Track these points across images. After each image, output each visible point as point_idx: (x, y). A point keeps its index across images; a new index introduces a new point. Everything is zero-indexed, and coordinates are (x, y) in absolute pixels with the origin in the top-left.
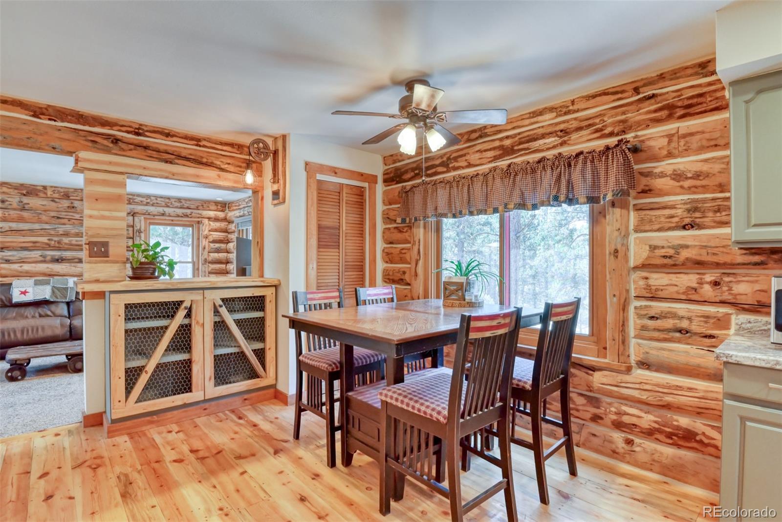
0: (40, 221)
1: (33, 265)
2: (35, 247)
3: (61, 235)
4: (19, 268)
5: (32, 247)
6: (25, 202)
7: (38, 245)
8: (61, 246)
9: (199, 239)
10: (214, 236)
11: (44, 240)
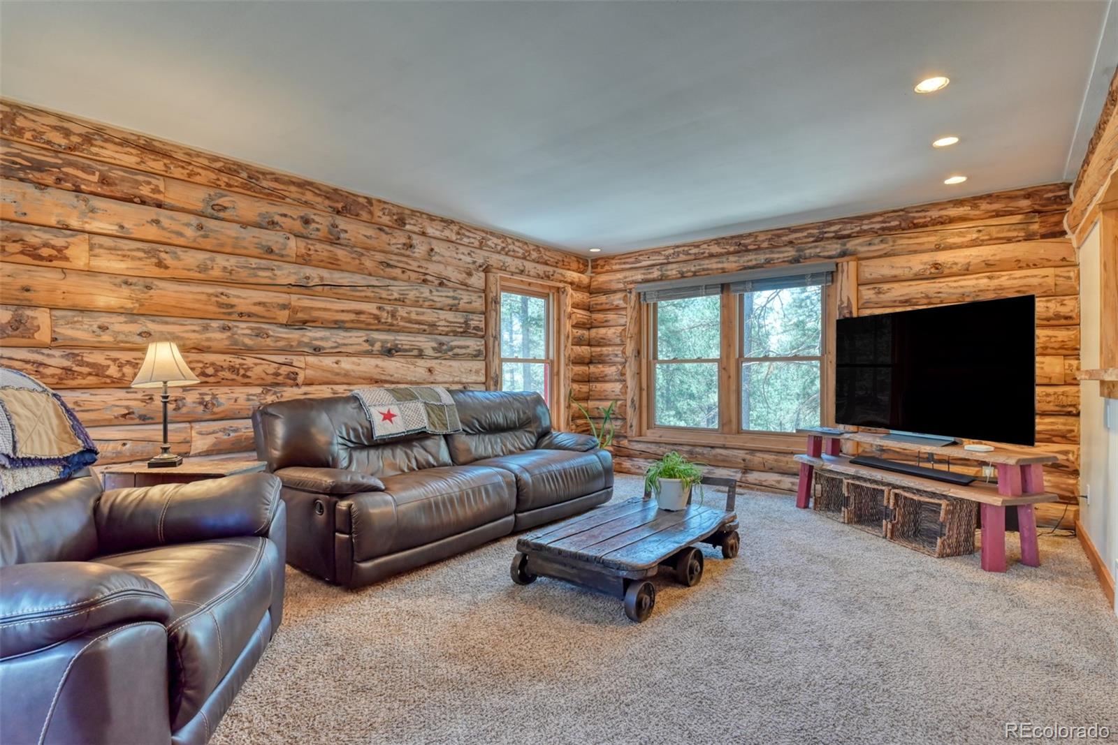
0: (361, 270)
1: (355, 359)
2: (359, 322)
3: (396, 300)
4: (335, 365)
5: (352, 321)
6: (340, 227)
7: (363, 317)
8: (395, 322)
9: (559, 320)
10: (578, 316)
11: (371, 308)
